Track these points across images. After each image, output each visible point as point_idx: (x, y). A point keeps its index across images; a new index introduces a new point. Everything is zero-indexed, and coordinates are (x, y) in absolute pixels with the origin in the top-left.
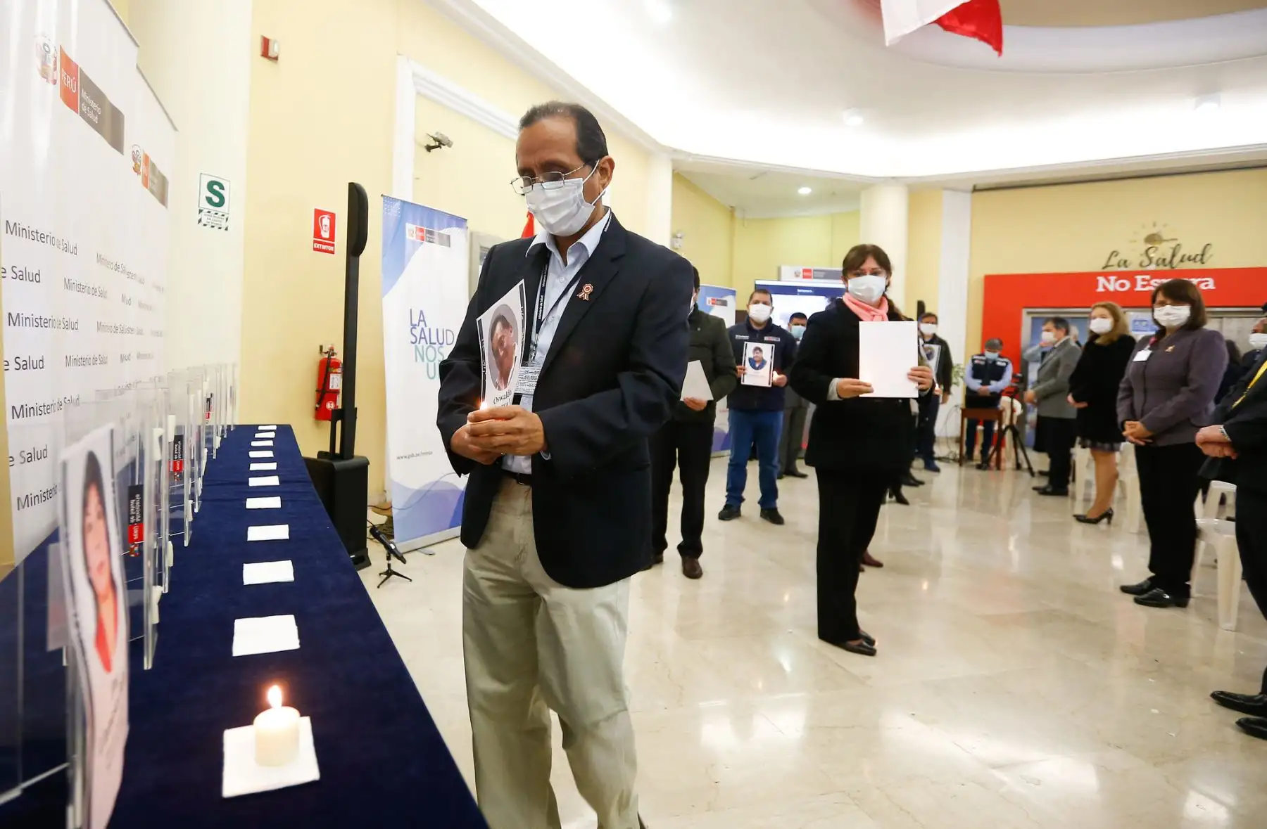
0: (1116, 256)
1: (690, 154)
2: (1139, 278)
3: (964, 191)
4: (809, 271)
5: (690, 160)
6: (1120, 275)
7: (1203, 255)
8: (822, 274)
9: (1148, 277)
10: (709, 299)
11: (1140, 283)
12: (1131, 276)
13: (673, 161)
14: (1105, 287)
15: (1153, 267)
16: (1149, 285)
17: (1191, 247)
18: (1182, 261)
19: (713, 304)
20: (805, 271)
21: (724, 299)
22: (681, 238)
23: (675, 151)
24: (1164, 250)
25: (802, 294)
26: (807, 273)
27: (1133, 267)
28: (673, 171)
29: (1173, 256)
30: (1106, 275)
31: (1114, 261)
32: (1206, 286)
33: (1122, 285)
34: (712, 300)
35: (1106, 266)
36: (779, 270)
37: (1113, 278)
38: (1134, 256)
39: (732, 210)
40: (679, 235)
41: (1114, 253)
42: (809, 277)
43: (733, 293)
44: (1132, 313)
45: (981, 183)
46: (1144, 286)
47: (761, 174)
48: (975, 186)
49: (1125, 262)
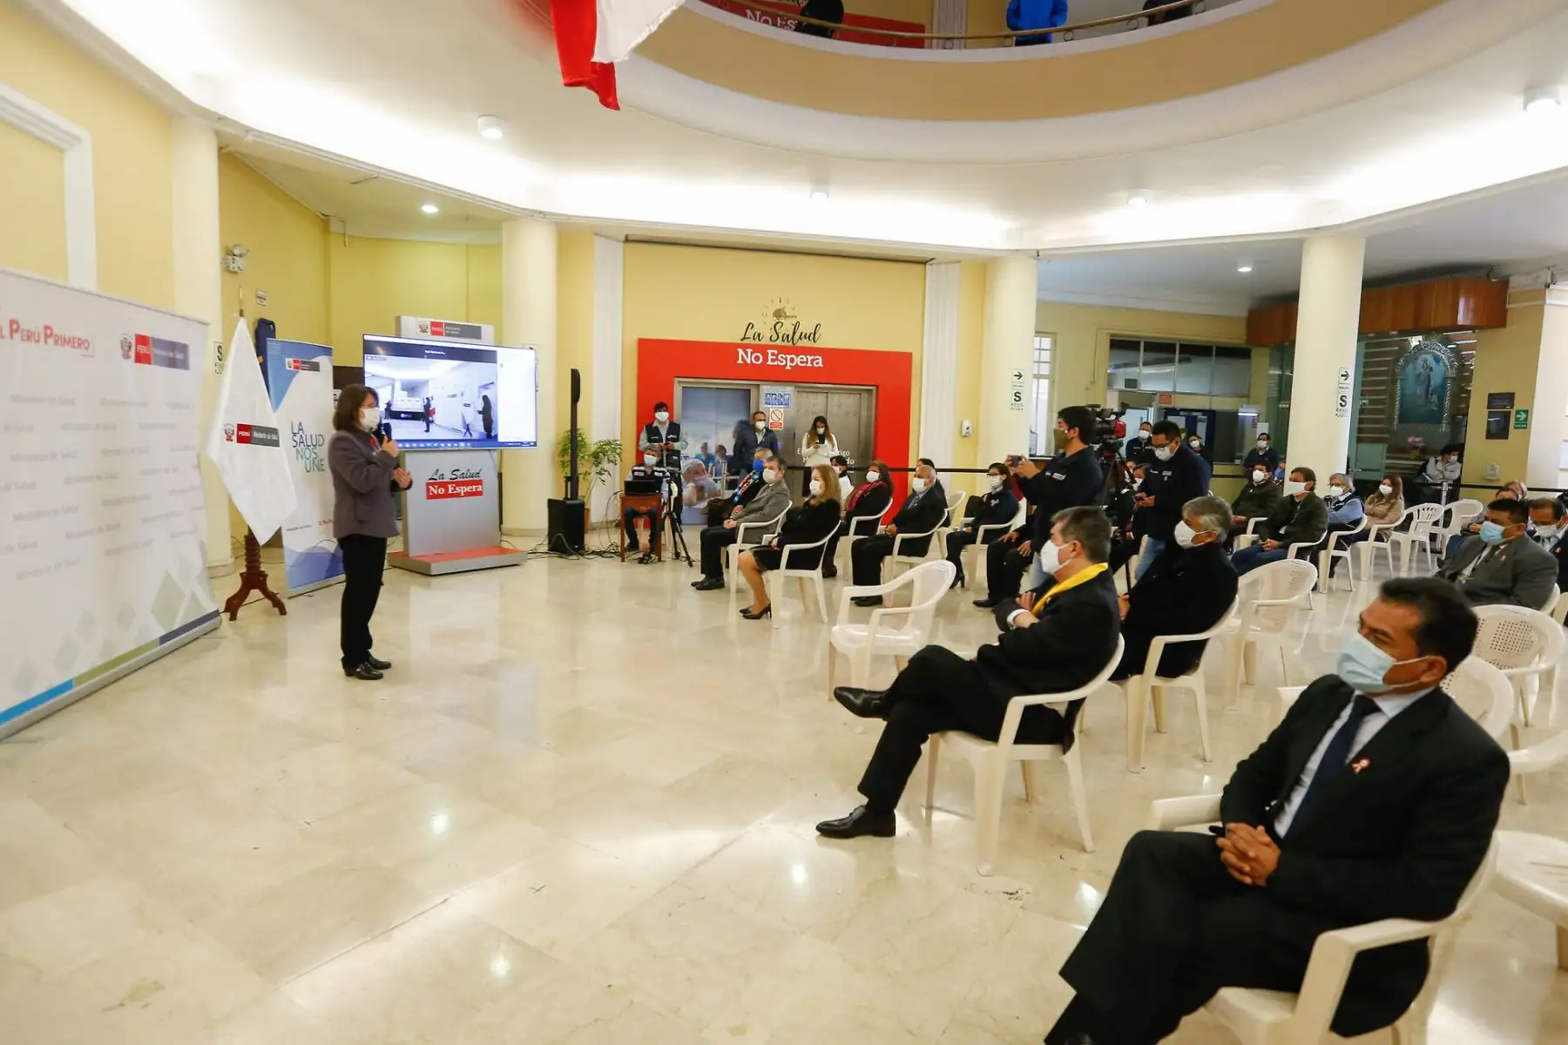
0: (752, 328)
1: (248, 130)
2: (770, 352)
3: (618, 241)
4: (439, 325)
5: (250, 138)
6: (756, 348)
7: (815, 334)
8: (456, 331)
9: (776, 352)
10: (289, 360)
11: (770, 357)
12: (763, 349)
13: (217, 133)
14: (743, 359)
15: (779, 342)
16: (777, 359)
17: (805, 328)
18: (800, 338)
19: (296, 367)
20: (434, 324)
21: (314, 360)
22: (241, 256)
23: (221, 118)
24: (787, 328)
25: (431, 356)
26: (437, 329)
27: (765, 341)
28: (220, 148)
29: (794, 333)
30: (745, 347)
31: (750, 333)
32: (817, 364)
33: (757, 358)
34: (295, 361)
35: (744, 338)
36: (398, 320)
37: (749, 351)
38: (764, 327)
39: (325, 221)
40: (237, 252)
41: (751, 326)
42: (440, 334)
43: (327, 351)
44: (765, 387)
45: (634, 233)
46: (773, 360)
47: (365, 179)
48: (627, 236)
49: (759, 335)
